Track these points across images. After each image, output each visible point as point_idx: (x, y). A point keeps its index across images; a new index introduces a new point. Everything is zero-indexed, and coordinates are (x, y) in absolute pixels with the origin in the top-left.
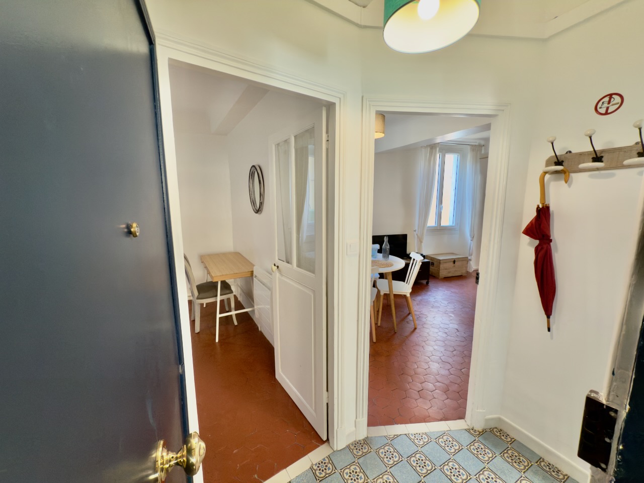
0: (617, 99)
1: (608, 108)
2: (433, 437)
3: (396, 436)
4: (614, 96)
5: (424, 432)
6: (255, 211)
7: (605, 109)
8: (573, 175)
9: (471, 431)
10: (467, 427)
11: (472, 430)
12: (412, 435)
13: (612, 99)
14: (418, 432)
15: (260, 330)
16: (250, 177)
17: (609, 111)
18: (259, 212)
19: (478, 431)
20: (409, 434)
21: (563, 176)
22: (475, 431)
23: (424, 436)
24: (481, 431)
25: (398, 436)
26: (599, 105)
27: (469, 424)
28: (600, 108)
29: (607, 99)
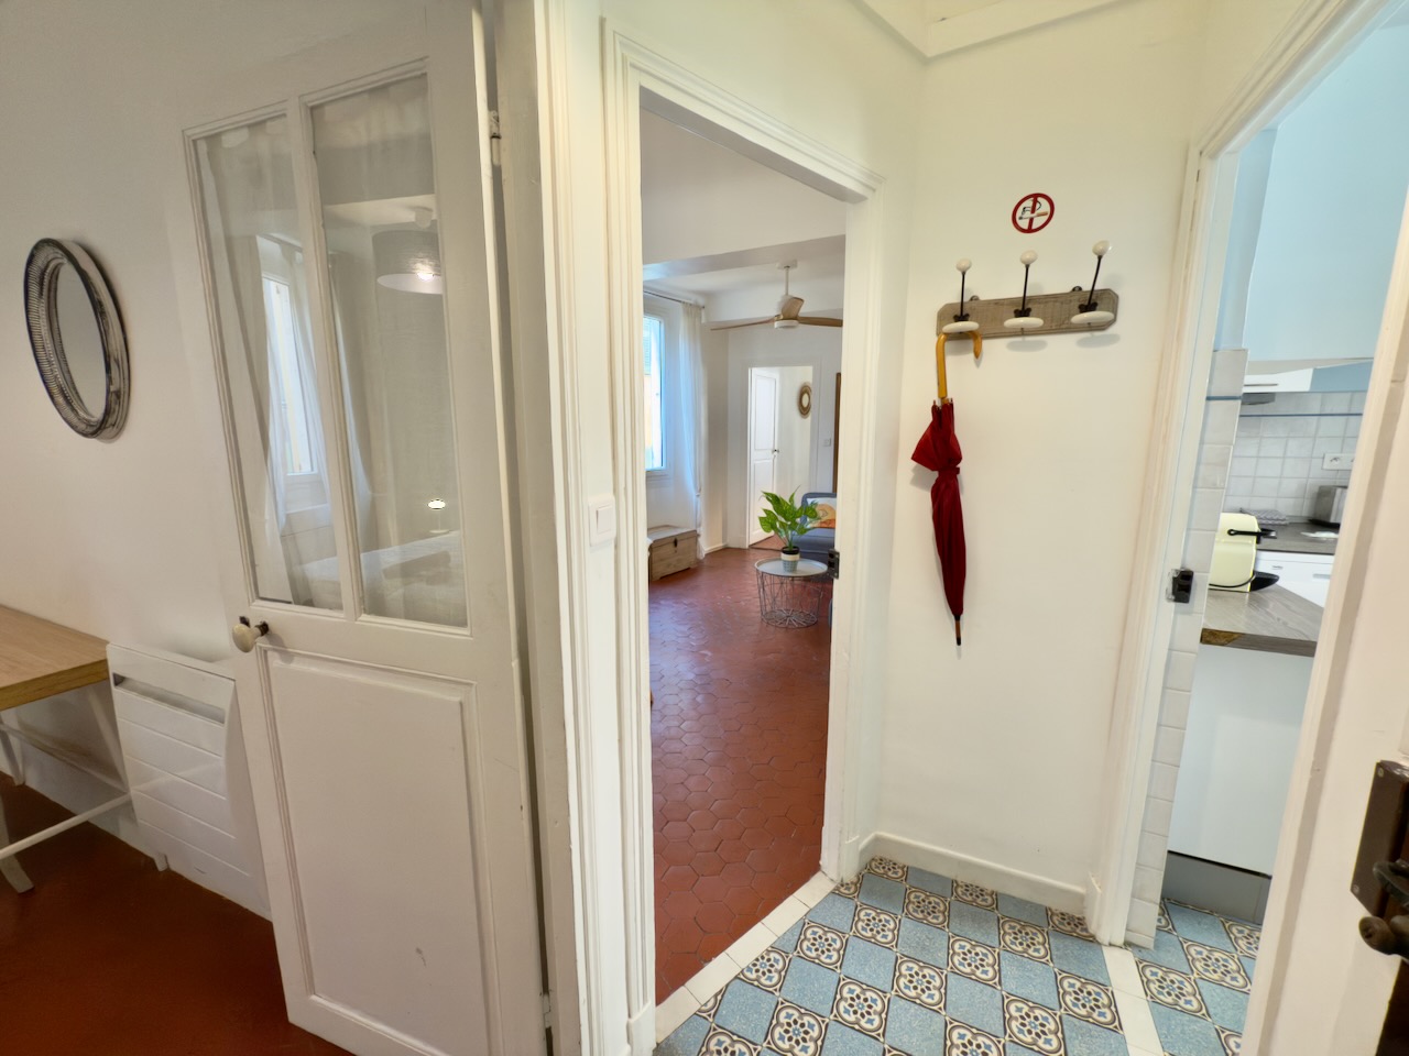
0: (1044, 206)
1: (1031, 220)
2: (789, 948)
3: (719, 997)
4: (1040, 199)
5: (767, 945)
6: (82, 426)
7: (1027, 221)
8: (986, 344)
9: (842, 890)
10: (831, 887)
11: (842, 885)
12: (749, 970)
13: (1038, 205)
14: (757, 954)
15: (161, 867)
16: (34, 289)
17: (1034, 227)
18: (108, 432)
19: (852, 883)
20: (742, 972)
21: (971, 344)
22: (847, 886)
23: (772, 955)
24: (855, 880)
25: (723, 992)
26: (1019, 214)
27: (835, 878)
28: (1021, 218)
29: (1029, 203)
